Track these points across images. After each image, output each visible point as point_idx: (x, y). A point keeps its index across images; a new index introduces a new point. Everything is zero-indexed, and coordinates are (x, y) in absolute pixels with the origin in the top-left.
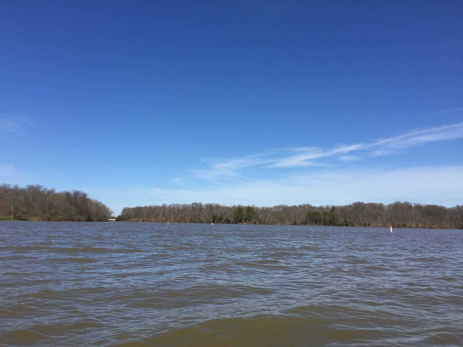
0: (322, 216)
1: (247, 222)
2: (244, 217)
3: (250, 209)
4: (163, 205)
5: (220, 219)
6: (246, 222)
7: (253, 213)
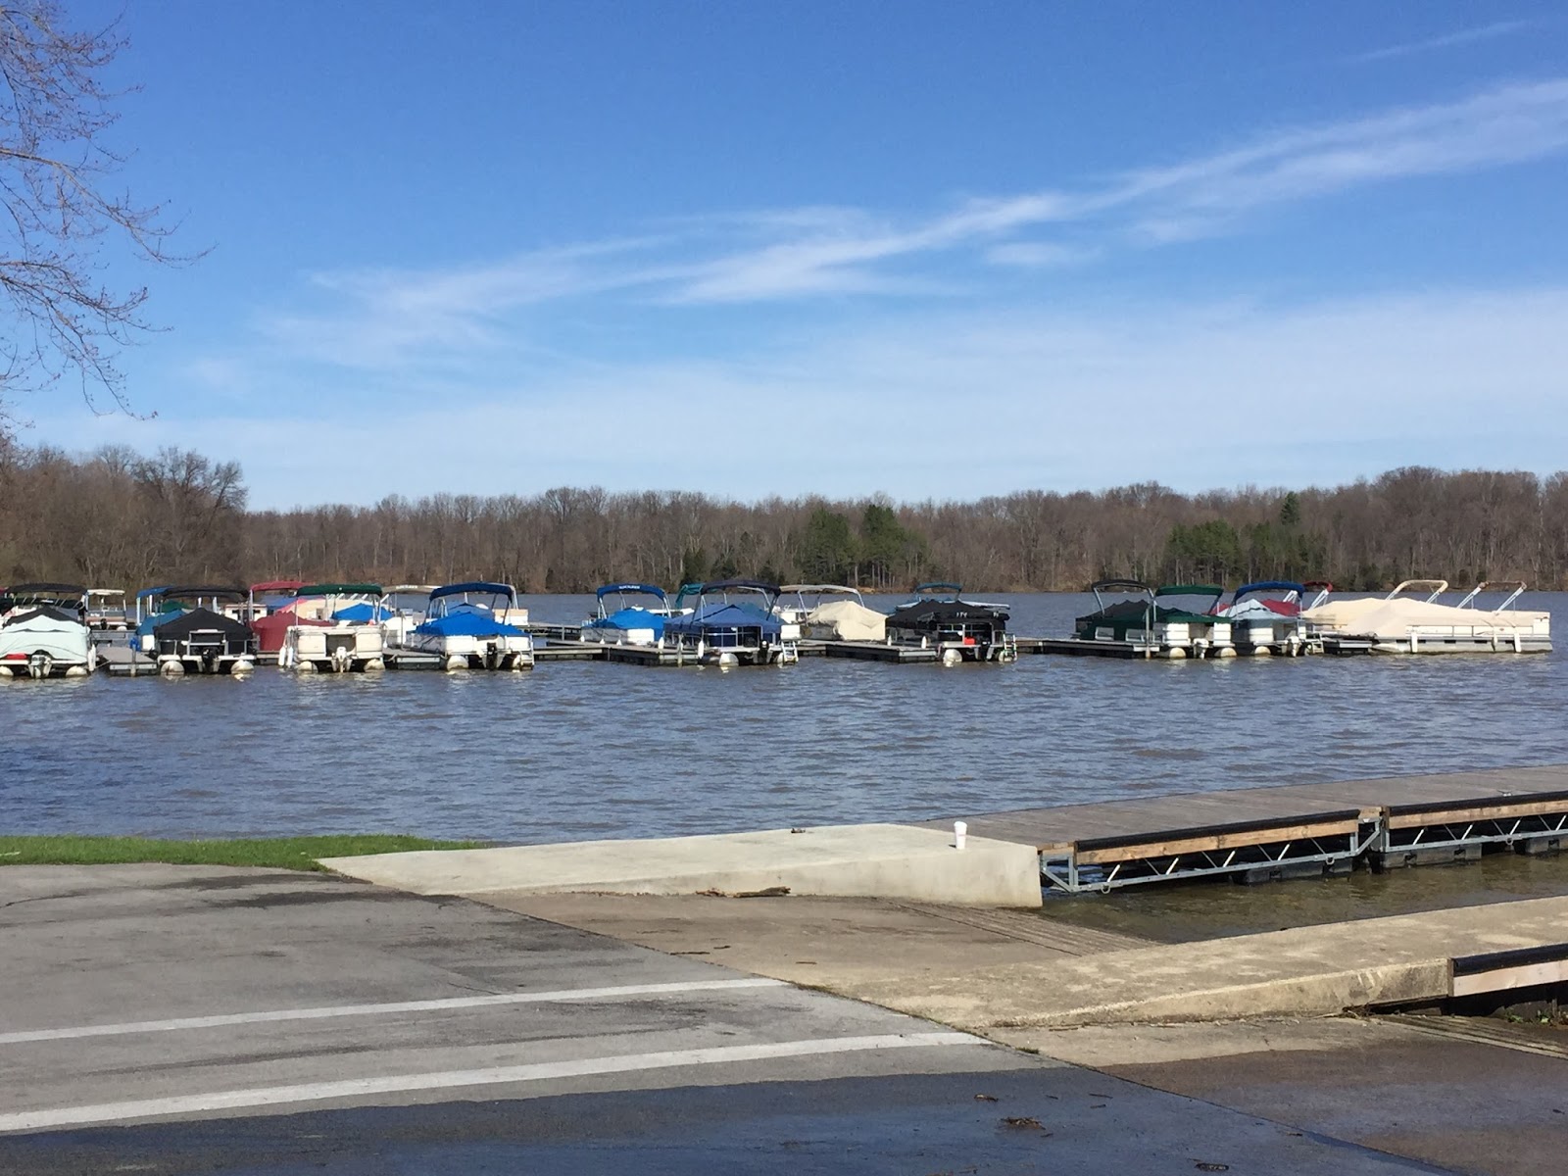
0: (1246, 544)
1: (876, 586)
2: (860, 557)
3: (875, 516)
4: (386, 503)
5: (724, 569)
6: (869, 586)
7: (900, 537)
